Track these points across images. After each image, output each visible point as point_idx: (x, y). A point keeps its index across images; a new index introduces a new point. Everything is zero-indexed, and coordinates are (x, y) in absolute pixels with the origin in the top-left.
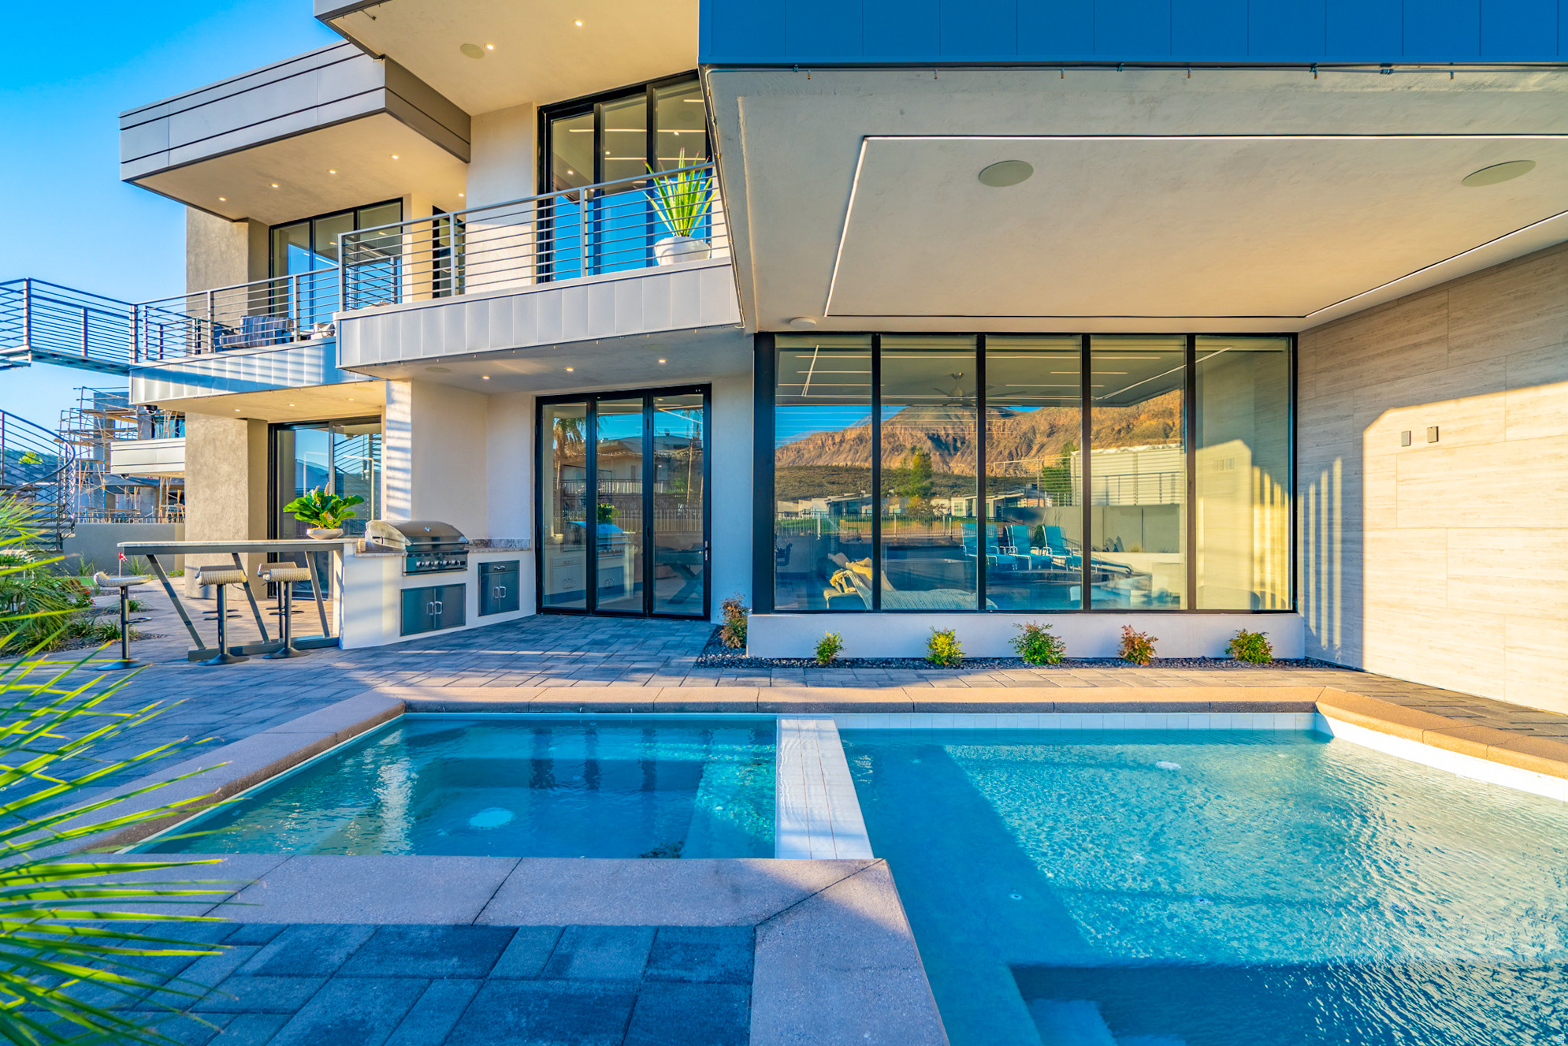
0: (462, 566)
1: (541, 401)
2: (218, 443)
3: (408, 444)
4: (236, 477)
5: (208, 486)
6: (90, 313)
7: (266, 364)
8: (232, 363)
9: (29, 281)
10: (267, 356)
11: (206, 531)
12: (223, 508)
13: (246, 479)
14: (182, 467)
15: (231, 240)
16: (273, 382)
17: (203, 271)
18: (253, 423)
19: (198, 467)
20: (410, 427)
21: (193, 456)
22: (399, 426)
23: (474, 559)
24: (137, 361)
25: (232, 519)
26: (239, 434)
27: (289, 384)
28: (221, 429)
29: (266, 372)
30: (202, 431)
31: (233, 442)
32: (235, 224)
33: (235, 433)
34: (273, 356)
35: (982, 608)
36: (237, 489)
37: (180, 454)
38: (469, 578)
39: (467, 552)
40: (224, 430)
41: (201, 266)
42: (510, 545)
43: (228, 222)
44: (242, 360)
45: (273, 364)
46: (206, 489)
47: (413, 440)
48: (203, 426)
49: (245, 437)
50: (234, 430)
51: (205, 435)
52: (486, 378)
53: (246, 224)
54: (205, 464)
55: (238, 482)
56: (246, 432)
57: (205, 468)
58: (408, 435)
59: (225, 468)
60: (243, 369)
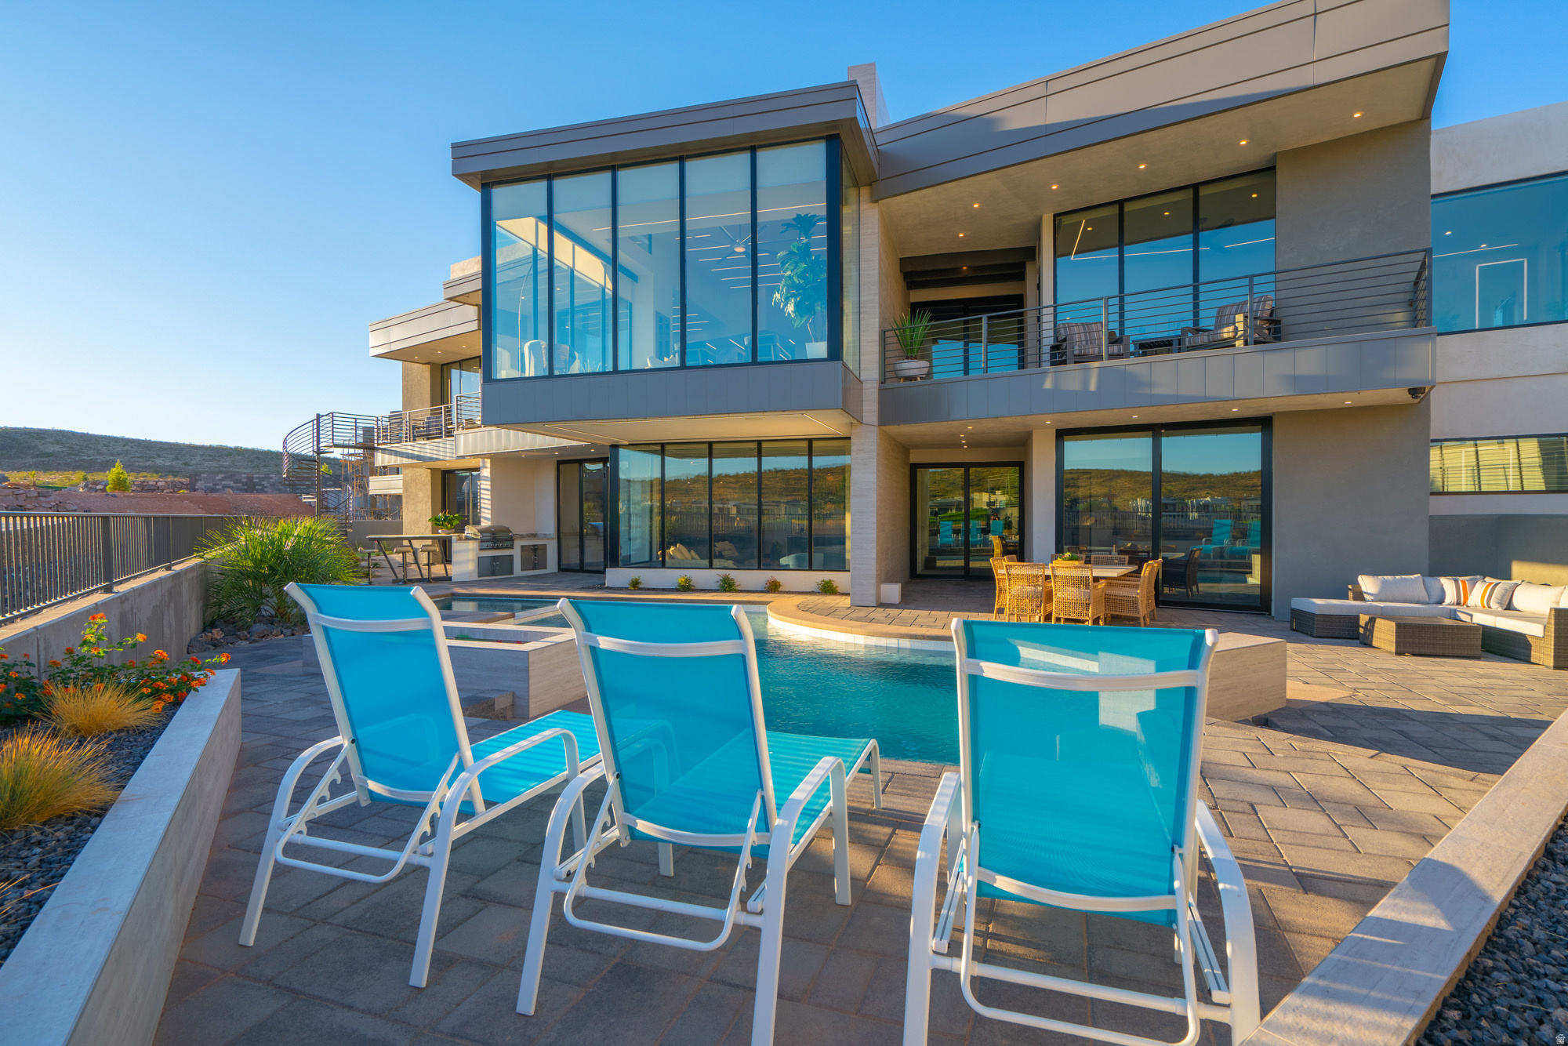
0: (512, 547)
1: (559, 463)
2: (417, 480)
3: (489, 489)
4: (426, 499)
5: (413, 505)
6: (358, 421)
7: (432, 448)
9: (332, 413)
11: (412, 529)
12: (420, 514)
13: (430, 500)
14: (403, 491)
16: (435, 456)
18: (432, 469)
19: (409, 494)
20: (490, 479)
21: (406, 486)
22: (486, 478)
23: (518, 544)
25: (425, 522)
26: (427, 476)
27: (441, 457)
28: (418, 475)
29: (432, 452)
30: (410, 475)
31: (425, 483)
32: (424, 366)
33: (425, 476)
34: (435, 444)
35: (711, 567)
36: (426, 506)
37: (400, 484)
38: (516, 553)
39: (515, 540)
42: (545, 536)
45: (435, 448)
46: (413, 500)
47: (491, 485)
48: (410, 472)
49: (429, 478)
51: (412, 476)
53: (430, 365)
54: (411, 490)
55: (427, 502)
56: (430, 474)
57: (412, 495)
58: (489, 483)
59: (421, 495)
60: (422, 450)
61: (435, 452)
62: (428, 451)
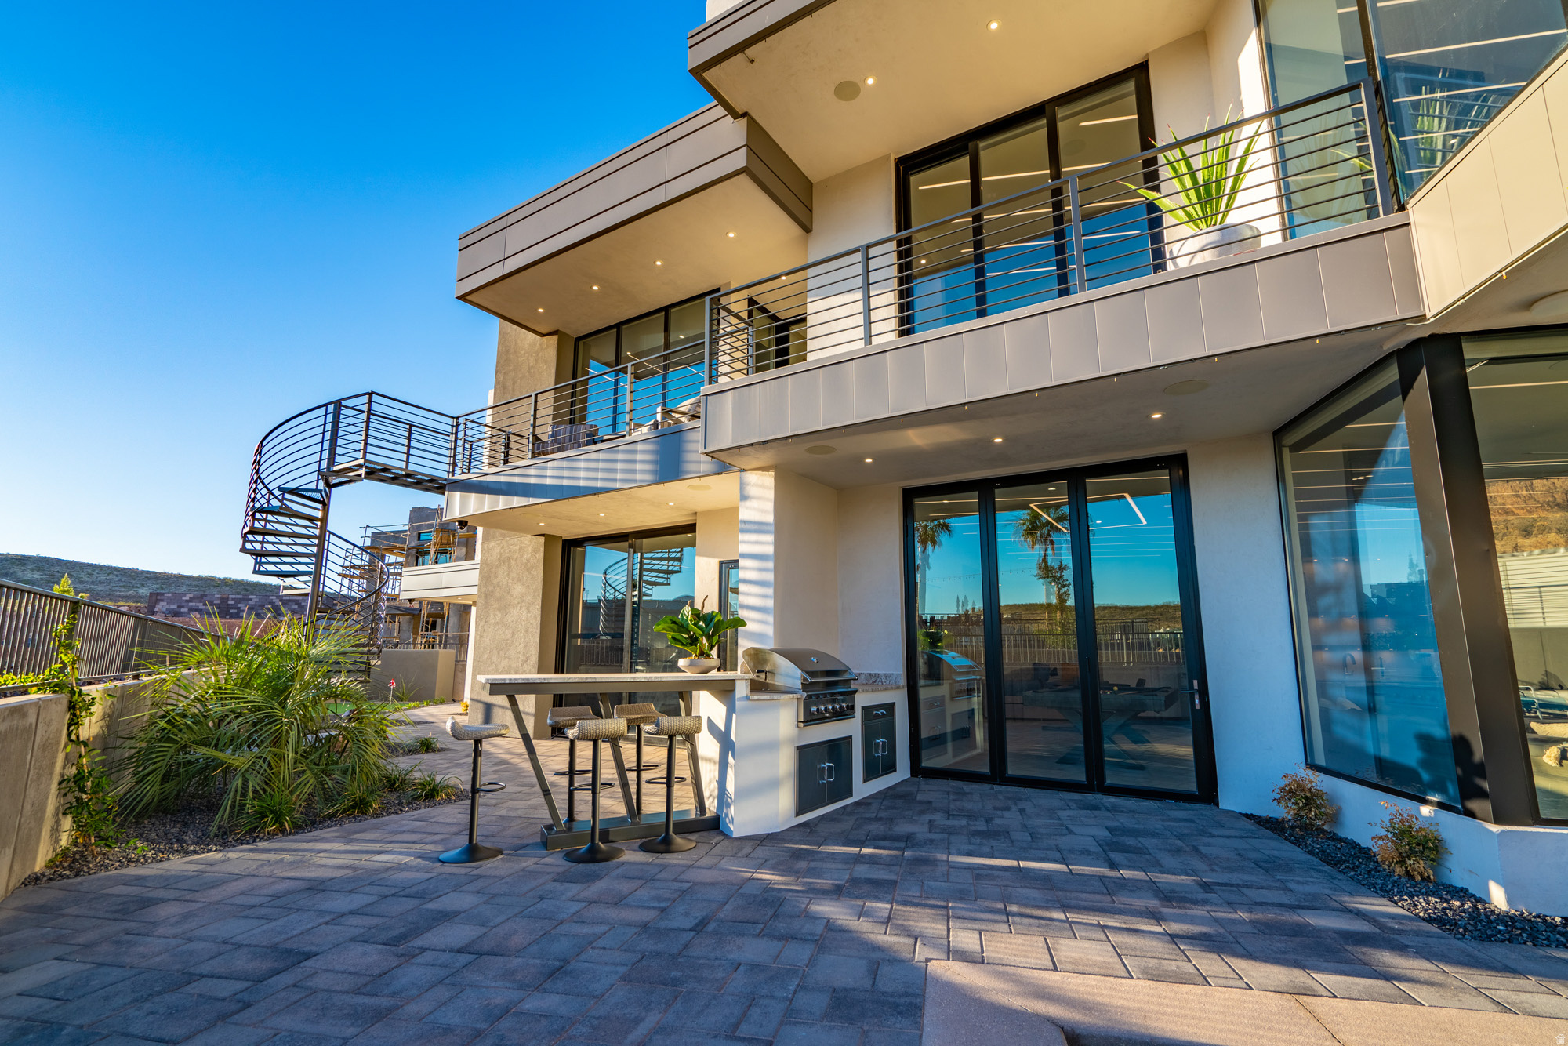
0: (849, 712)
1: (910, 496)
2: (513, 562)
3: (770, 550)
4: (529, 598)
5: (499, 609)
7: (590, 464)
8: (553, 468)
9: (371, 394)
10: (593, 456)
11: (494, 659)
12: (513, 633)
13: (539, 601)
14: (474, 590)
15: (540, 354)
16: (599, 484)
17: (510, 388)
18: (549, 539)
19: (491, 588)
20: (772, 528)
21: (487, 577)
22: (757, 527)
23: (859, 704)
24: (453, 475)
25: (522, 645)
26: (535, 551)
27: (618, 485)
28: (517, 548)
29: (591, 474)
30: (498, 550)
31: (528, 560)
32: (545, 339)
33: (532, 551)
34: (601, 456)
36: (529, 611)
37: (471, 578)
38: (856, 729)
39: (855, 692)
40: (520, 548)
41: (509, 383)
42: (892, 681)
43: (538, 337)
44: (565, 464)
45: (601, 465)
46: (498, 613)
47: (776, 545)
48: (499, 545)
49: (541, 555)
50: (530, 549)
51: (500, 554)
52: (869, 461)
53: (556, 337)
54: (498, 585)
55: (531, 604)
56: (542, 549)
57: (498, 589)
58: (770, 538)
59: (518, 589)
60: (565, 473)
61: (600, 475)
62: (582, 474)
